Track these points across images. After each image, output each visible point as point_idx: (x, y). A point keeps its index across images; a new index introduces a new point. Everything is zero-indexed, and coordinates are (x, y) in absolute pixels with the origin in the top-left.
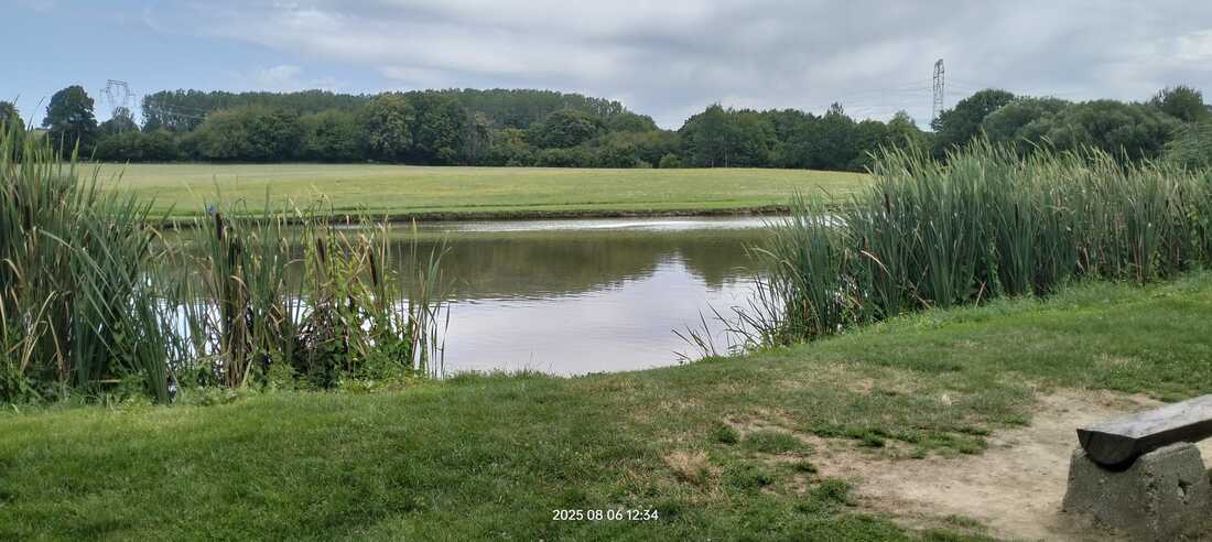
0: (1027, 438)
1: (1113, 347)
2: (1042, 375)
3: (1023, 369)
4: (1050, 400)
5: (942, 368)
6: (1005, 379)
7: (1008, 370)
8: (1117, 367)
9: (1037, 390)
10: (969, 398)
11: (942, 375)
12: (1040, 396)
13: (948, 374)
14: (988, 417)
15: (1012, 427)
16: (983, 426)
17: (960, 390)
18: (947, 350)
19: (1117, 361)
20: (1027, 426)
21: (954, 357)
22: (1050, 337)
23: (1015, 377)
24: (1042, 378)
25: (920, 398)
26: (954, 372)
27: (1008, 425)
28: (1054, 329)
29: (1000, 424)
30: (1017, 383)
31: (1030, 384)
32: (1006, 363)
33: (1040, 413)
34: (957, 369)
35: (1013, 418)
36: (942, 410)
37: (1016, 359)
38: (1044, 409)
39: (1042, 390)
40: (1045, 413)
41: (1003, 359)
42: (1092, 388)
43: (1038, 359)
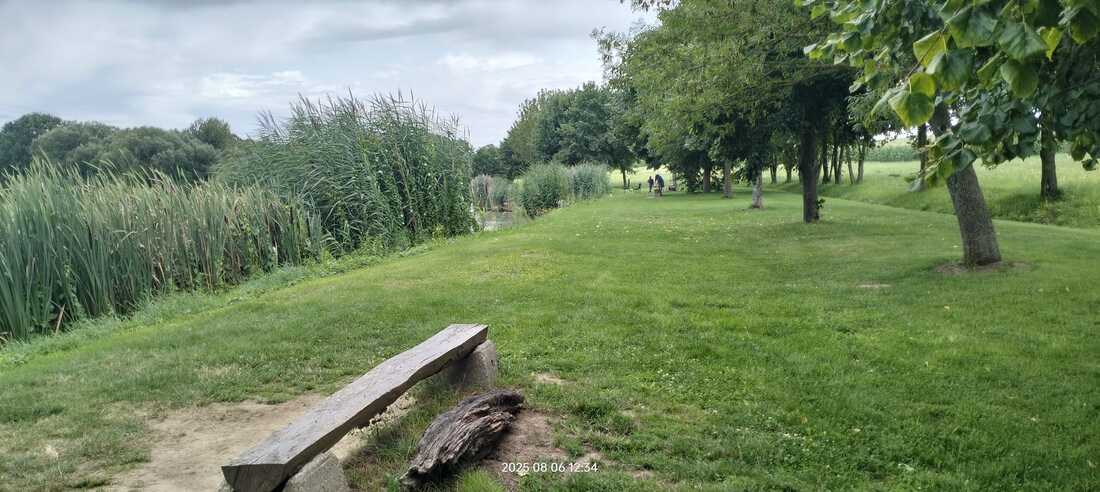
0: (151, 476)
1: (211, 358)
2: (150, 400)
3: (130, 397)
4: (164, 426)
5: (38, 414)
6: (113, 413)
7: (113, 402)
8: (220, 377)
9: (149, 419)
10: (78, 442)
11: (40, 422)
12: (155, 425)
13: (47, 420)
14: (104, 462)
15: (133, 468)
16: (101, 475)
17: (66, 436)
18: (41, 390)
19: (218, 372)
20: (147, 461)
21: (50, 399)
22: (147, 357)
23: (123, 408)
24: (152, 404)
25: (18, 456)
26: (53, 415)
27: (128, 466)
28: (148, 348)
29: (119, 467)
30: (126, 415)
31: (141, 413)
32: (110, 395)
33: (157, 444)
34: (56, 411)
35: (131, 455)
36: (49, 466)
37: (119, 387)
38: (162, 438)
39: (155, 417)
40: (163, 443)
41: (105, 391)
42: (202, 405)
43: (141, 383)
